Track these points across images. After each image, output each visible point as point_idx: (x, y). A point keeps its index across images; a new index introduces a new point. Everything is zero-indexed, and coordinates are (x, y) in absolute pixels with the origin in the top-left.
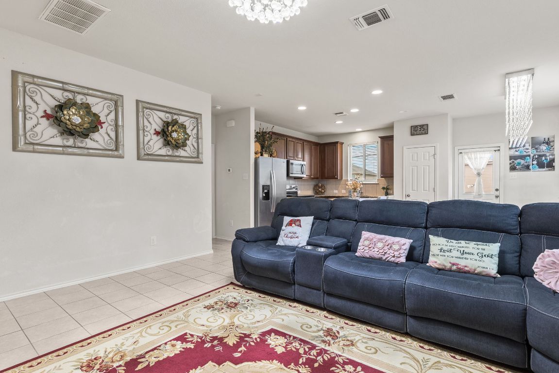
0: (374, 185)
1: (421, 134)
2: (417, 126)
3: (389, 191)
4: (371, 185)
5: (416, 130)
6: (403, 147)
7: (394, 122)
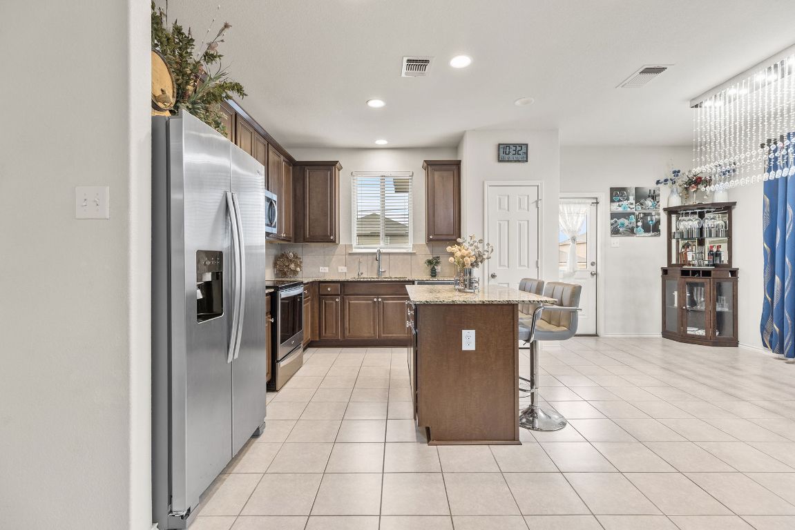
0: (406, 257)
1: (515, 161)
2: (508, 146)
4: (401, 257)
5: (507, 153)
6: (483, 183)
7: (465, 131)
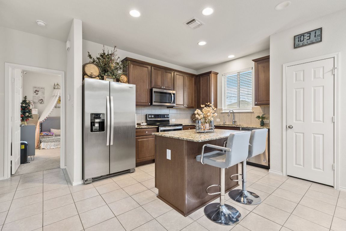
0: (248, 114)
1: (309, 44)
2: (303, 35)
3: (265, 121)
4: (245, 114)
5: (302, 40)
6: (282, 65)
7: (270, 36)
